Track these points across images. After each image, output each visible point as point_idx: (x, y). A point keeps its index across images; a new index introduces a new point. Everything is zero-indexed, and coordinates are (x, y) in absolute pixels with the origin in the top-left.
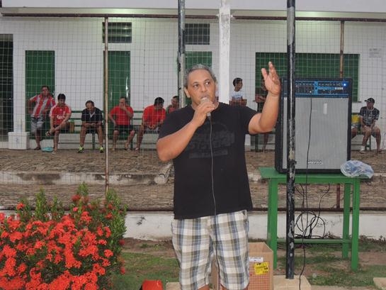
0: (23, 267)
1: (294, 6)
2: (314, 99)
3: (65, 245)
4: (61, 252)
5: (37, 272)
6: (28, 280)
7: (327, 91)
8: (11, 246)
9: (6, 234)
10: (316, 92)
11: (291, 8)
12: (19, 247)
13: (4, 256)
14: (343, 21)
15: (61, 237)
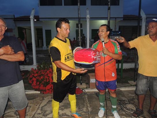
0: (38, 83)
1: (110, 10)
2: (112, 36)
3: (49, 77)
4: (49, 79)
5: (42, 84)
6: (40, 86)
7: (115, 34)
8: (35, 77)
9: (33, 74)
10: (112, 35)
11: (109, 10)
12: (37, 78)
13: (33, 80)
14: (116, 18)
15: (48, 74)
